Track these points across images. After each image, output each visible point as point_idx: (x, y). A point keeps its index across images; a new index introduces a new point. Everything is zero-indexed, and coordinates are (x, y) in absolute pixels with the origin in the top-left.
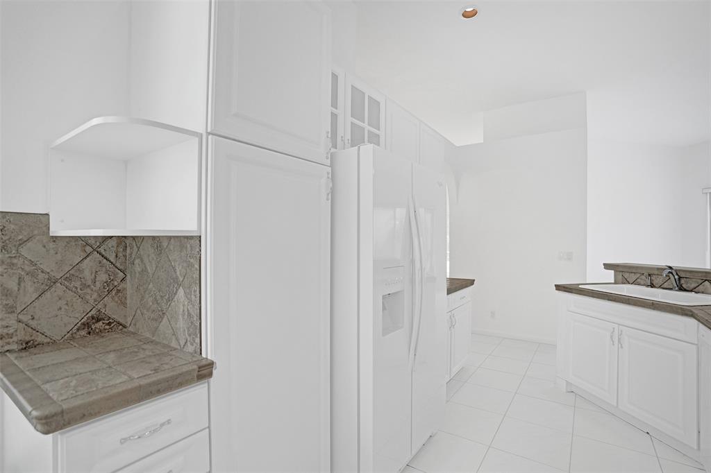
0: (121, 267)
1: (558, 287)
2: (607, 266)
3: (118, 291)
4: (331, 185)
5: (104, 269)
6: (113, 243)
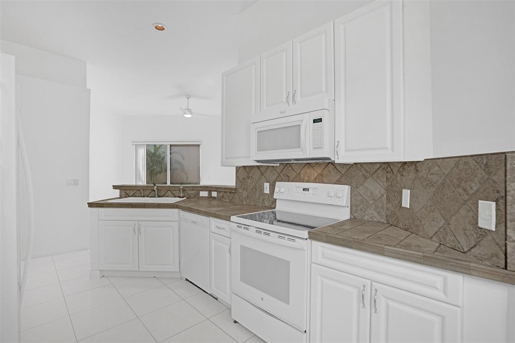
1: (90, 205)
2: (115, 187)
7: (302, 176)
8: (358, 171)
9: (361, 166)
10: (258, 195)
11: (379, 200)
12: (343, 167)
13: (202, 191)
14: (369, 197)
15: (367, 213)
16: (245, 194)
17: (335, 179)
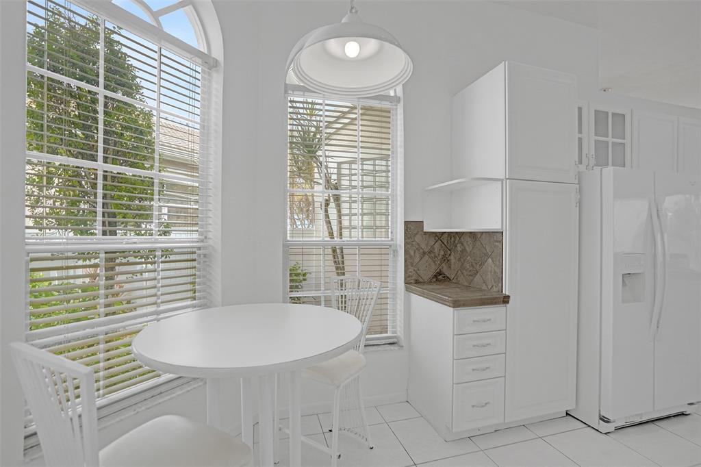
0: (449, 248)
4: (579, 197)
5: (443, 249)
6: (446, 235)
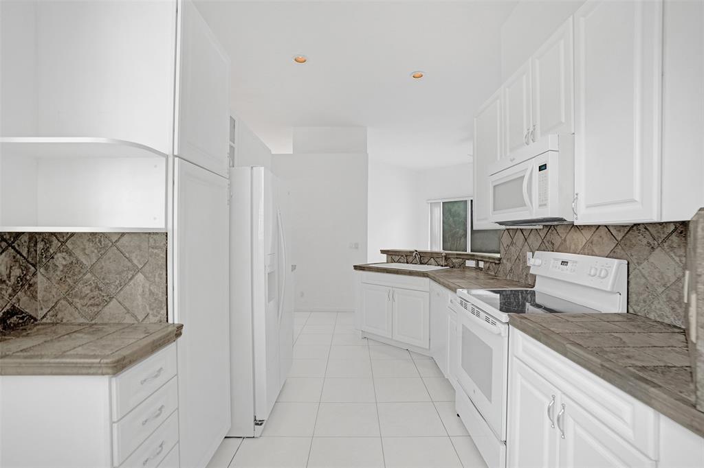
0: (33, 262)
1: (356, 267)
2: (383, 252)
3: (30, 285)
5: (18, 265)
6: (25, 238)
7: (568, 242)
8: (641, 237)
9: (646, 228)
10: (521, 268)
11: (673, 287)
12: (619, 231)
13: (468, 259)
14: (658, 281)
15: (653, 307)
16: (509, 266)
17: (608, 250)
